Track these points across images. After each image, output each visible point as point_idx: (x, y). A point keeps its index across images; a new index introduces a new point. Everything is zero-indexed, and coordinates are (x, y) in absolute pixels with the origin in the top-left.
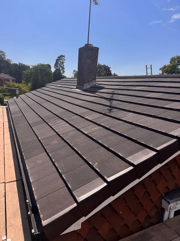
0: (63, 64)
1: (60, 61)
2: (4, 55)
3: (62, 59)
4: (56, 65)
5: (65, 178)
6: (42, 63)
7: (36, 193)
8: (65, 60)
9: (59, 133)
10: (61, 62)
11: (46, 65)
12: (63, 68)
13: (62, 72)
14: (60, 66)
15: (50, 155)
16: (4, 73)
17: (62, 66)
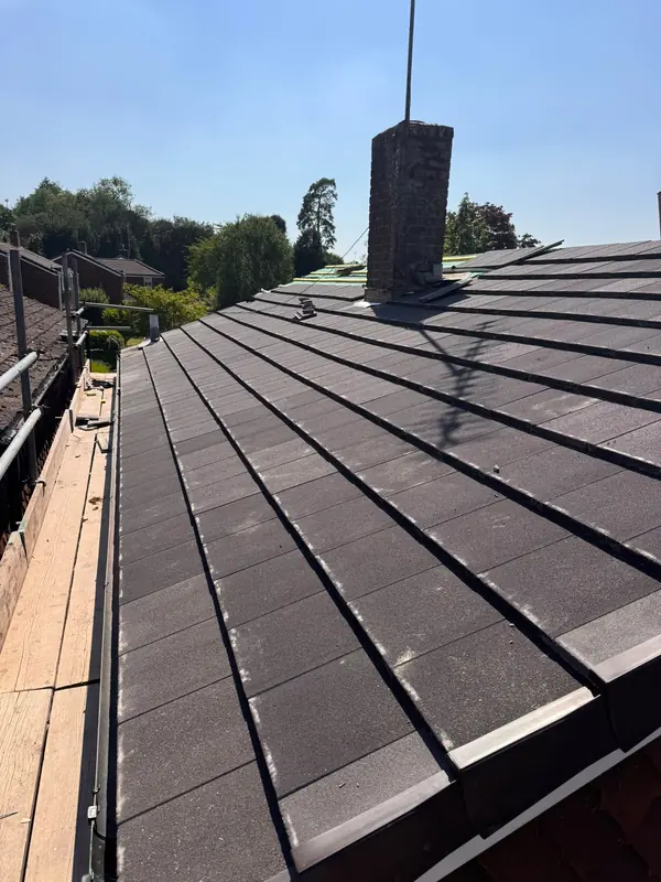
0: (329, 212)
1: (317, 197)
2: (124, 192)
3: (324, 195)
4: (303, 218)
5: (257, 719)
8: (335, 196)
9: (268, 488)
10: (321, 206)
11: (267, 219)
12: (329, 226)
13: (324, 240)
14: (319, 218)
15: (218, 590)
16: (125, 255)
17: (327, 218)
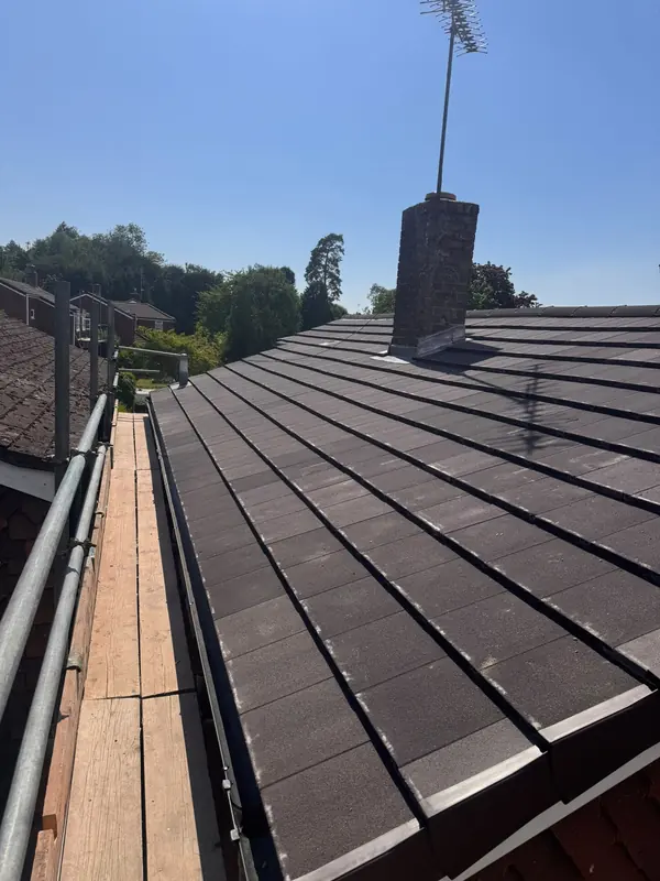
0: (336, 265)
1: (325, 254)
2: (139, 239)
3: (333, 250)
4: (311, 271)
5: (366, 709)
6: (265, 265)
7: (257, 759)
8: (342, 251)
9: (332, 522)
10: (328, 260)
11: (277, 270)
12: (336, 280)
13: (330, 292)
14: (325, 271)
15: (306, 608)
16: (137, 299)
17: (334, 271)
